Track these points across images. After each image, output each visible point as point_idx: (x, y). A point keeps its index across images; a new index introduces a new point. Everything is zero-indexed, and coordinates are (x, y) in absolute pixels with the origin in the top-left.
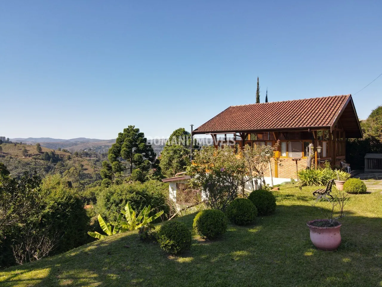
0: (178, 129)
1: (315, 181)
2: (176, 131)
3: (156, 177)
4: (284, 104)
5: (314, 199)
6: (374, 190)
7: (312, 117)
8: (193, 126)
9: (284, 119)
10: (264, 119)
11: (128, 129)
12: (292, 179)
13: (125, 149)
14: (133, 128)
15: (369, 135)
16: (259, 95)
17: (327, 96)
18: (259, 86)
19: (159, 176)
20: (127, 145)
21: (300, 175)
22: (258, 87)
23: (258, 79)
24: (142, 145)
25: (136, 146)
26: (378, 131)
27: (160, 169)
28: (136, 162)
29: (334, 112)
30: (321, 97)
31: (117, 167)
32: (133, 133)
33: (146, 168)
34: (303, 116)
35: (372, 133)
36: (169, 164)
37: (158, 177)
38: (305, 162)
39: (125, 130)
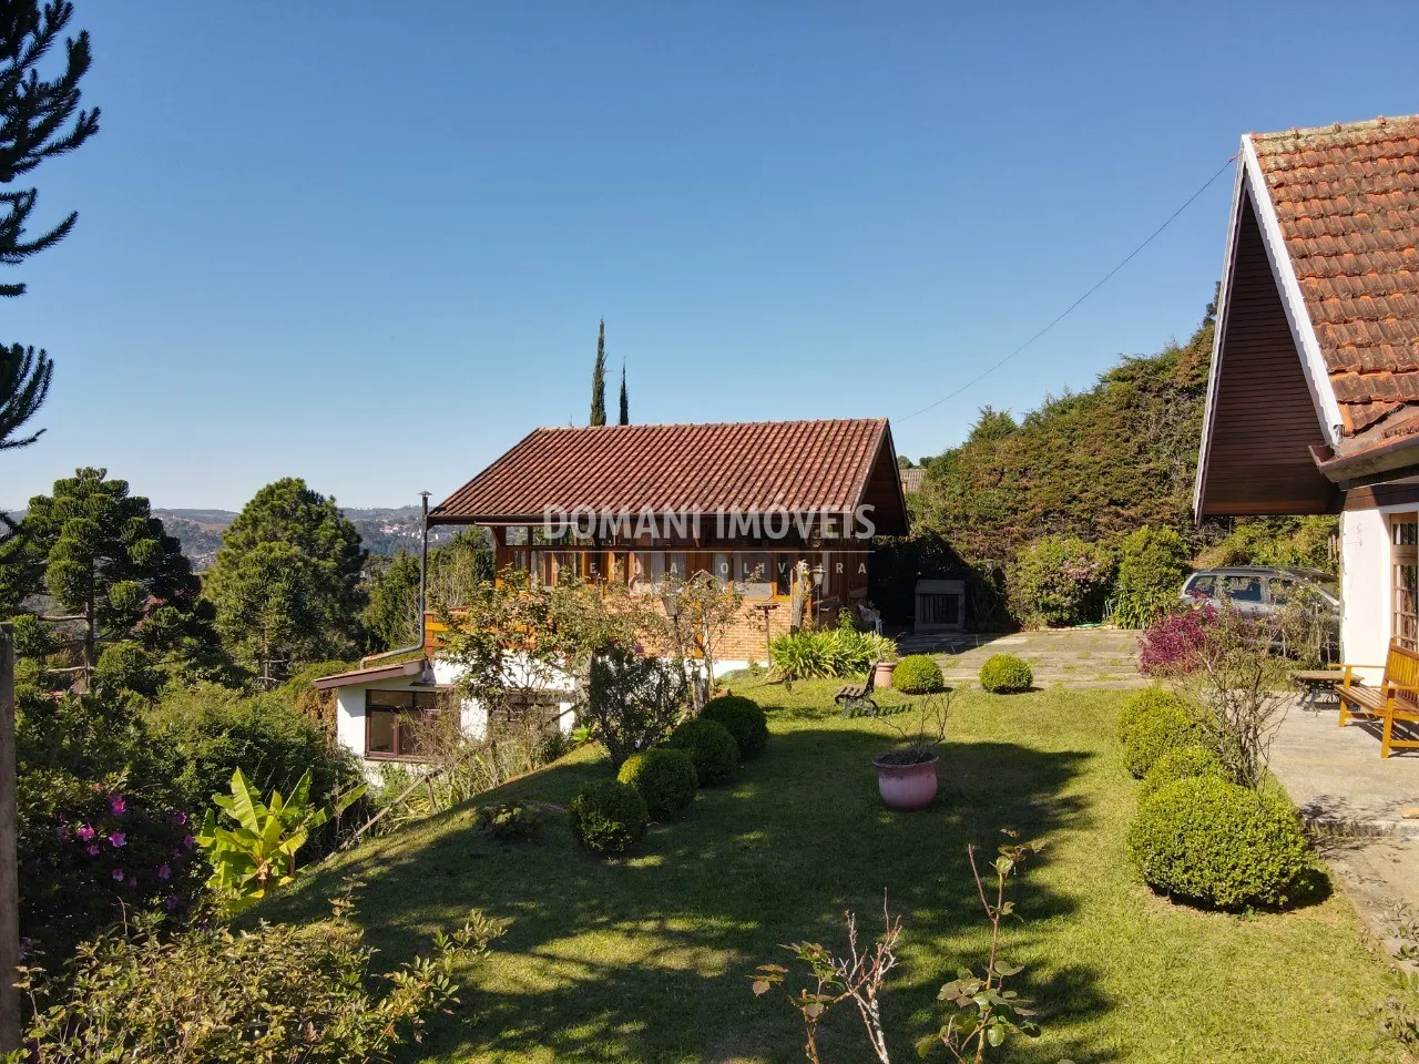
0: (278, 481)
1: (815, 664)
2: (271, 491)
3: (205, 671)
4: (710, 432)
5: (834, 714)
6: (955, 681)
7: (797, 484)
8: (429, 498)
9: (721, 485)
10: (661, 480)
11: (77, 482)
12: (751, 660)
13: (65, 562)
14: (101, 478)
15: (926, 529)
16: (604, 380)
17: (827, 417)
18: (605, 350)
19: (219, 667)
20: (76, 549)
21: (777, 651)
22: (601, 353)
23: (602, 327)
24: (144, 548)
25: (118, 551)
26: (946, 518)
27: (214, 638)
28: (120, 614)
29: (852, 471)
30: (812, 419)
31: (30, 637)
32: (101, 499)
33: (162, 637)
34: (772, 478)
35: (932, 522)
36: (249, 618)
37: (213, 671)
38: (787, 611)
39: (61, 487)
